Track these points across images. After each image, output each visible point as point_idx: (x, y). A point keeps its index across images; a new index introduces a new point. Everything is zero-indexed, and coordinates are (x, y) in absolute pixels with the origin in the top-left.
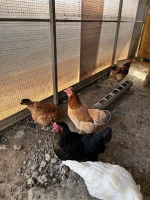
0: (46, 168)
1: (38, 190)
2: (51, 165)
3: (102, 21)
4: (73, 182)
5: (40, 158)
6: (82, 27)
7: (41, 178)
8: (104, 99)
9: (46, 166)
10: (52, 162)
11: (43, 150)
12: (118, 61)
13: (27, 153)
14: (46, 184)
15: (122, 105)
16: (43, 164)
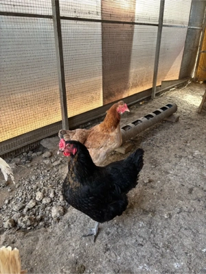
0: (34, 210)
1: (14, 234)
2: (41, 206)
3: (134, 23)
4: (64, 226)
5: (29, 197)
6: (102, 30)
7: (22, 220)
8: (130, 124)
9: (34, 207)
10: (44, 202)
11: (34, 187)
12: (162, 82)
13: (12, 191)
14: (29, 228)
15: (158, 135)
16: (31, 204)
